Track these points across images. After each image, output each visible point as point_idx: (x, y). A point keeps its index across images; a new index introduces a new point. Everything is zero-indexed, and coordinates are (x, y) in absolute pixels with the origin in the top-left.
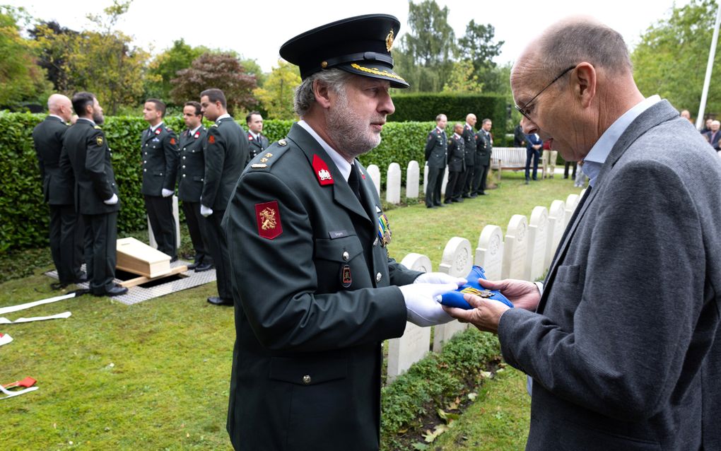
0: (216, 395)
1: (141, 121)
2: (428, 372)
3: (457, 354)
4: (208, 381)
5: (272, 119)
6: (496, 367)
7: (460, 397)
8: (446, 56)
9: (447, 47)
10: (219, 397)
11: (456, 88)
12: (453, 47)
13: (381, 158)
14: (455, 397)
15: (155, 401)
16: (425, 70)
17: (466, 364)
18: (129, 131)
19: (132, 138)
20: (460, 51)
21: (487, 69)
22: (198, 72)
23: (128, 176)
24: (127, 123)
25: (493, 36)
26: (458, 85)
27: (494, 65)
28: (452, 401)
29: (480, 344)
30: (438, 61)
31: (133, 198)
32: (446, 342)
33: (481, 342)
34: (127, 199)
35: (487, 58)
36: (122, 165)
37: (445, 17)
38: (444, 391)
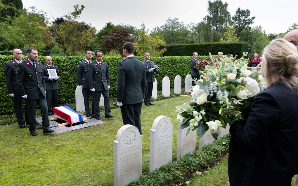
0: (76, 173)
1: (76, 58)
2: (169, 170)
3: (185, 162)
4: (76, 167)
5: (139, 56)
6: (205, 170)
7: (182, 182)
8: (226, 25)
9: (226, 21)
10: (77, 174)
11: (226, 40)
12: (230, 21)
13: (184, 72)
14: (179, 182)
15: (52, 174)
16: (216, 32)
17: (188, 167)
18: (71, 62)
19: (72, 65)
20: (233, 23)
21: (246, 30)
22: (111, 36)
23: (70, 80)
24: (70, 59)
25: (249, 15)
26: (228, 38)
27: (250, 28)
28: (177, 184)
29: (198, 159)
30: (222, 27)
31: (72, 90)
32: (182, 157)
33: (199, 157)
34: (69, 90)
35: (247, 25)
36: (68, 76)
37: (226, 7)
38: (174, 179)
